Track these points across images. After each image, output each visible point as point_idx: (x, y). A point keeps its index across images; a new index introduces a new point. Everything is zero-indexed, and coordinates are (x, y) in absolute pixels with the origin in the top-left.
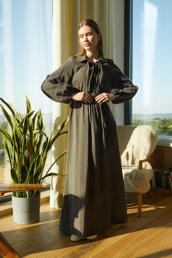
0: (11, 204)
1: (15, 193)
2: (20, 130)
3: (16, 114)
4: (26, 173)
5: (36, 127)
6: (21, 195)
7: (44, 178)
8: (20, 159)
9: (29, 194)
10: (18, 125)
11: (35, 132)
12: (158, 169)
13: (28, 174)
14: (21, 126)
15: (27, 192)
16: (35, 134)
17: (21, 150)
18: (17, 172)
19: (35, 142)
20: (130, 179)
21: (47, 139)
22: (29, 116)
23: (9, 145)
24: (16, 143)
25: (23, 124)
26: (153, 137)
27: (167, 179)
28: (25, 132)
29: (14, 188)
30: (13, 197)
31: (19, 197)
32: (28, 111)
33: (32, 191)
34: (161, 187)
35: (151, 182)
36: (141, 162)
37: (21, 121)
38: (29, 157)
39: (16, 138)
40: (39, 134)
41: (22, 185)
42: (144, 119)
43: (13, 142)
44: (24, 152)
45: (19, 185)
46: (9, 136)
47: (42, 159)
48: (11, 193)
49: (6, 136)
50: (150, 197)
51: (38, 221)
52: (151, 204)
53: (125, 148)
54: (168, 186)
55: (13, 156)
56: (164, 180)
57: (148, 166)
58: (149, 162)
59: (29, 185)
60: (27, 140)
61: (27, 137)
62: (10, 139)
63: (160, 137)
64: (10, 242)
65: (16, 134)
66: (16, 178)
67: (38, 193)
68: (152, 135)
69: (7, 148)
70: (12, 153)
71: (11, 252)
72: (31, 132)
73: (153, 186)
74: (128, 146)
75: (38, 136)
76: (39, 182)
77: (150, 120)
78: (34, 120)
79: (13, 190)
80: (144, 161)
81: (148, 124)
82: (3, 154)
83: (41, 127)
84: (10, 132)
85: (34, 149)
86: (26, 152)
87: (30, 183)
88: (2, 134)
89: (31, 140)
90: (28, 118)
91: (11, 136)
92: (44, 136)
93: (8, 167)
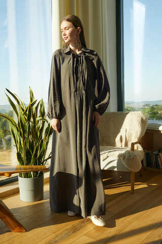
0: (18, 184)
1: (21, 174)
2: (24, 118)
3: (21, 103)
4: (31, 156)
5: (39, 114)
6: (27, 176)
7: (46, 160)
8: (25, 144)
9: (34, 175)
10: (23, 113)
11: (38, 119)
12: (148, 150)
13: (33, 157)
14: (25, 114)
15: (32, 173)
16: (38, 121)
17: (26, 136)
18: (23, 155)
19: (38, 128)
20: (124, 159)
21: (49, 125)
22: (32, 105)
23: (15, 131)
24: (21, 130)
25: (27, 112)
26: (143, 122)
27: (156, 158)
28: (29, 120)
29: (20, 169)
30: (19, 178)
31: (25, 177)
32: (31, 101)
33: (36, 172)
34: (151, 167)
35: (142, 162)
36: (133, 145)
37: (25, 110)
38: (33, 141)
39: (21, 125)
40: (41, 121)
41: (28, 166)
42: (135, 106)
43: (19, 128)
44: (28, 137)
45: (24, 166)
46: (15, 123)
47: (45, 143)
48: (18, 174)
49: (12, 123)
50: (141, 176)
51: (42, 199)
52: (143, 181)
53: (119, 132)
54: (157, 166)
55: (19, 141)
56: (154, 160)
57: (139, 148)
58: (140, 144)
59: (34, 166)
60: (31, 127)
61: (31, 123)
62: (16, 126)
63: (150, 122)
64: (18, 218)
65: (21, 121)
66: (22, 160)
67: (42, 174)
68: (142, 120)
69: (13, 134)
70: (18, 138)
71: (18, 227)
72: (34, 119)
73: (144, 165)
74: (121, 130)
75: (41, 123)
76: (42, 163)
77: (141, 107)
78: (37, 108)
79: (19, 171)
80: (136, 143)
81: (139, 110)
82: (10, 140)
83: (43, 114)
84: (16, 119)
85: (37, 134)
86: (31, 137)
87: (34, 165)
88: (9, 121)
89: (34, 126)
90: (32, 106)
91: (17, 123)
92: (46, 123)
93: (14, 151)
